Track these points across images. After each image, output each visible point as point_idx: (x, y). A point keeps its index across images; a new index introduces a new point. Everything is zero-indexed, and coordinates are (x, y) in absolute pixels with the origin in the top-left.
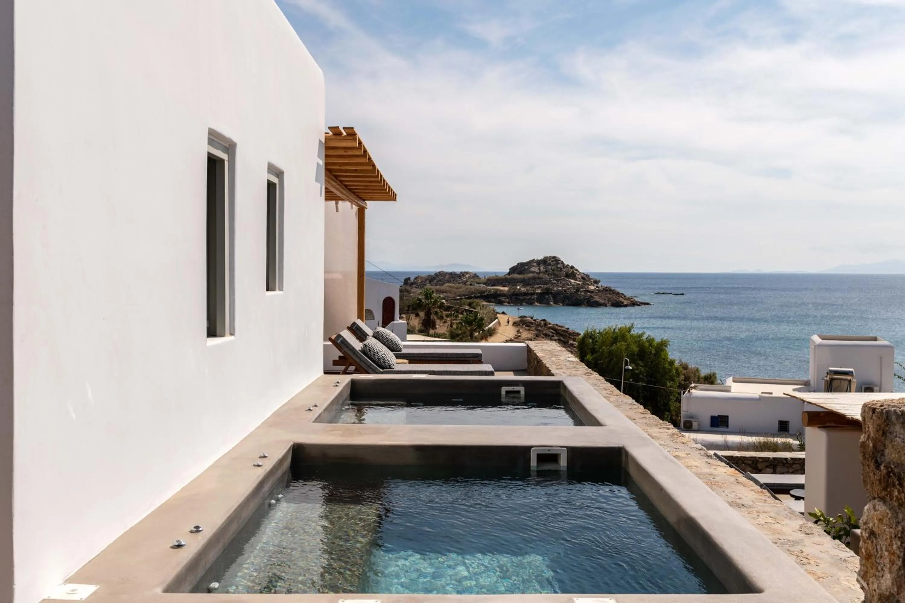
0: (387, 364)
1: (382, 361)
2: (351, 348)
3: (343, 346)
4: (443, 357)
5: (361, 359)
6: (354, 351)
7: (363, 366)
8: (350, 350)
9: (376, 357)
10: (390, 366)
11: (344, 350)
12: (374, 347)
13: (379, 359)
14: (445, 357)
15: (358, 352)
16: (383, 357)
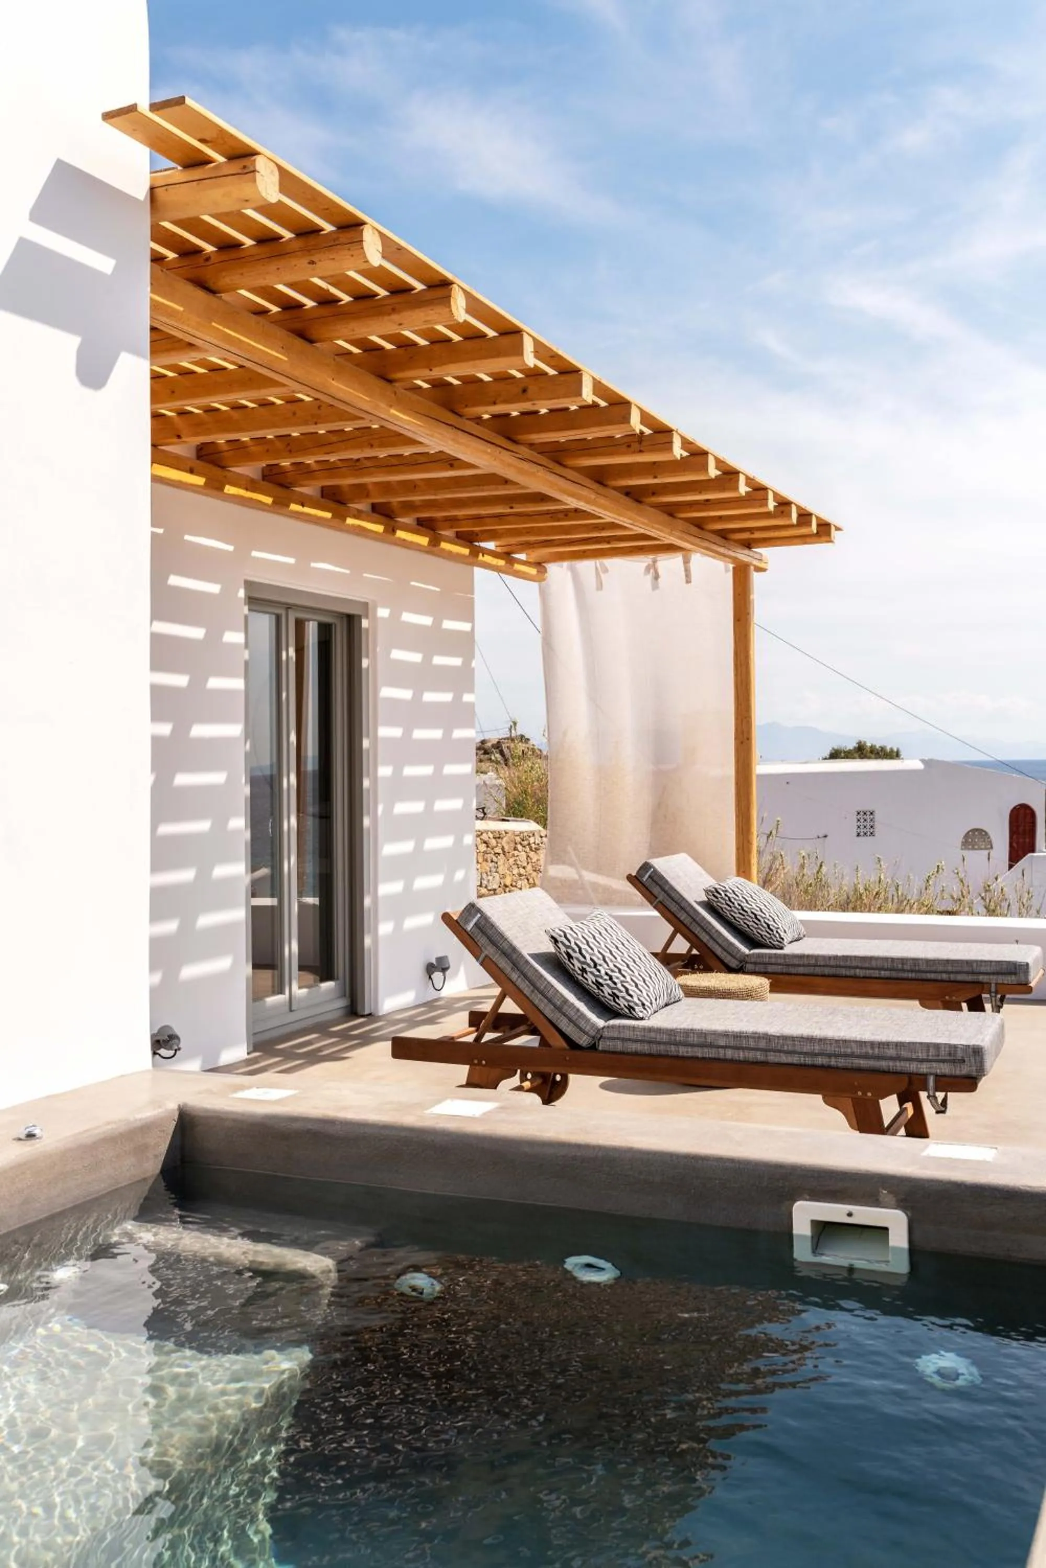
0: (622, 1002)
1: (607, 990)
2: (505, 946)
3: (483, 941)
4: (903, 970)
5: (533, 985)
6: (514, 956)
7: (542, 1007)
8: (504, 954)
9: (591, 978)
10: (631, 1008)
11: (486, 952)
12: (584, 946)
13: (599, 985)
14: (912, 971)
15: (527, 962)
16: (611, 978)
